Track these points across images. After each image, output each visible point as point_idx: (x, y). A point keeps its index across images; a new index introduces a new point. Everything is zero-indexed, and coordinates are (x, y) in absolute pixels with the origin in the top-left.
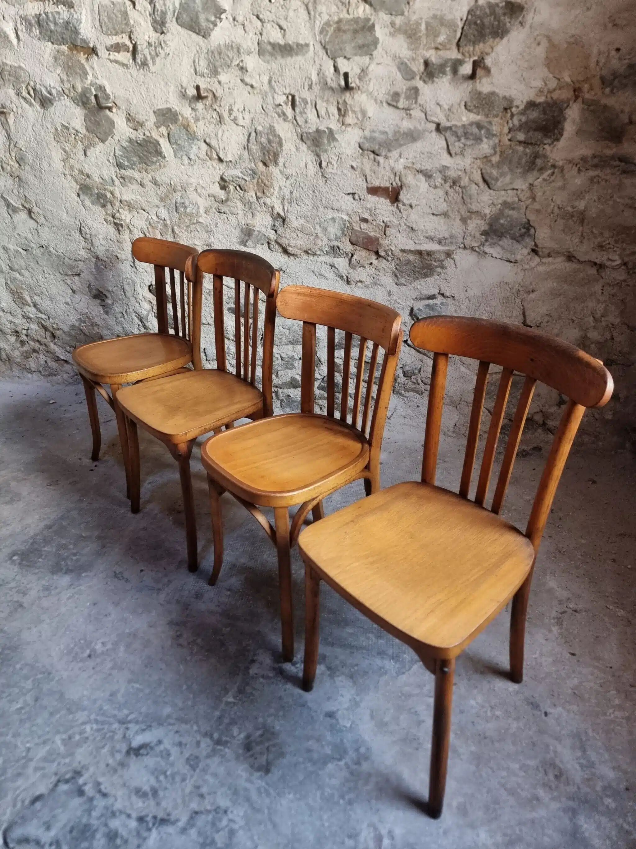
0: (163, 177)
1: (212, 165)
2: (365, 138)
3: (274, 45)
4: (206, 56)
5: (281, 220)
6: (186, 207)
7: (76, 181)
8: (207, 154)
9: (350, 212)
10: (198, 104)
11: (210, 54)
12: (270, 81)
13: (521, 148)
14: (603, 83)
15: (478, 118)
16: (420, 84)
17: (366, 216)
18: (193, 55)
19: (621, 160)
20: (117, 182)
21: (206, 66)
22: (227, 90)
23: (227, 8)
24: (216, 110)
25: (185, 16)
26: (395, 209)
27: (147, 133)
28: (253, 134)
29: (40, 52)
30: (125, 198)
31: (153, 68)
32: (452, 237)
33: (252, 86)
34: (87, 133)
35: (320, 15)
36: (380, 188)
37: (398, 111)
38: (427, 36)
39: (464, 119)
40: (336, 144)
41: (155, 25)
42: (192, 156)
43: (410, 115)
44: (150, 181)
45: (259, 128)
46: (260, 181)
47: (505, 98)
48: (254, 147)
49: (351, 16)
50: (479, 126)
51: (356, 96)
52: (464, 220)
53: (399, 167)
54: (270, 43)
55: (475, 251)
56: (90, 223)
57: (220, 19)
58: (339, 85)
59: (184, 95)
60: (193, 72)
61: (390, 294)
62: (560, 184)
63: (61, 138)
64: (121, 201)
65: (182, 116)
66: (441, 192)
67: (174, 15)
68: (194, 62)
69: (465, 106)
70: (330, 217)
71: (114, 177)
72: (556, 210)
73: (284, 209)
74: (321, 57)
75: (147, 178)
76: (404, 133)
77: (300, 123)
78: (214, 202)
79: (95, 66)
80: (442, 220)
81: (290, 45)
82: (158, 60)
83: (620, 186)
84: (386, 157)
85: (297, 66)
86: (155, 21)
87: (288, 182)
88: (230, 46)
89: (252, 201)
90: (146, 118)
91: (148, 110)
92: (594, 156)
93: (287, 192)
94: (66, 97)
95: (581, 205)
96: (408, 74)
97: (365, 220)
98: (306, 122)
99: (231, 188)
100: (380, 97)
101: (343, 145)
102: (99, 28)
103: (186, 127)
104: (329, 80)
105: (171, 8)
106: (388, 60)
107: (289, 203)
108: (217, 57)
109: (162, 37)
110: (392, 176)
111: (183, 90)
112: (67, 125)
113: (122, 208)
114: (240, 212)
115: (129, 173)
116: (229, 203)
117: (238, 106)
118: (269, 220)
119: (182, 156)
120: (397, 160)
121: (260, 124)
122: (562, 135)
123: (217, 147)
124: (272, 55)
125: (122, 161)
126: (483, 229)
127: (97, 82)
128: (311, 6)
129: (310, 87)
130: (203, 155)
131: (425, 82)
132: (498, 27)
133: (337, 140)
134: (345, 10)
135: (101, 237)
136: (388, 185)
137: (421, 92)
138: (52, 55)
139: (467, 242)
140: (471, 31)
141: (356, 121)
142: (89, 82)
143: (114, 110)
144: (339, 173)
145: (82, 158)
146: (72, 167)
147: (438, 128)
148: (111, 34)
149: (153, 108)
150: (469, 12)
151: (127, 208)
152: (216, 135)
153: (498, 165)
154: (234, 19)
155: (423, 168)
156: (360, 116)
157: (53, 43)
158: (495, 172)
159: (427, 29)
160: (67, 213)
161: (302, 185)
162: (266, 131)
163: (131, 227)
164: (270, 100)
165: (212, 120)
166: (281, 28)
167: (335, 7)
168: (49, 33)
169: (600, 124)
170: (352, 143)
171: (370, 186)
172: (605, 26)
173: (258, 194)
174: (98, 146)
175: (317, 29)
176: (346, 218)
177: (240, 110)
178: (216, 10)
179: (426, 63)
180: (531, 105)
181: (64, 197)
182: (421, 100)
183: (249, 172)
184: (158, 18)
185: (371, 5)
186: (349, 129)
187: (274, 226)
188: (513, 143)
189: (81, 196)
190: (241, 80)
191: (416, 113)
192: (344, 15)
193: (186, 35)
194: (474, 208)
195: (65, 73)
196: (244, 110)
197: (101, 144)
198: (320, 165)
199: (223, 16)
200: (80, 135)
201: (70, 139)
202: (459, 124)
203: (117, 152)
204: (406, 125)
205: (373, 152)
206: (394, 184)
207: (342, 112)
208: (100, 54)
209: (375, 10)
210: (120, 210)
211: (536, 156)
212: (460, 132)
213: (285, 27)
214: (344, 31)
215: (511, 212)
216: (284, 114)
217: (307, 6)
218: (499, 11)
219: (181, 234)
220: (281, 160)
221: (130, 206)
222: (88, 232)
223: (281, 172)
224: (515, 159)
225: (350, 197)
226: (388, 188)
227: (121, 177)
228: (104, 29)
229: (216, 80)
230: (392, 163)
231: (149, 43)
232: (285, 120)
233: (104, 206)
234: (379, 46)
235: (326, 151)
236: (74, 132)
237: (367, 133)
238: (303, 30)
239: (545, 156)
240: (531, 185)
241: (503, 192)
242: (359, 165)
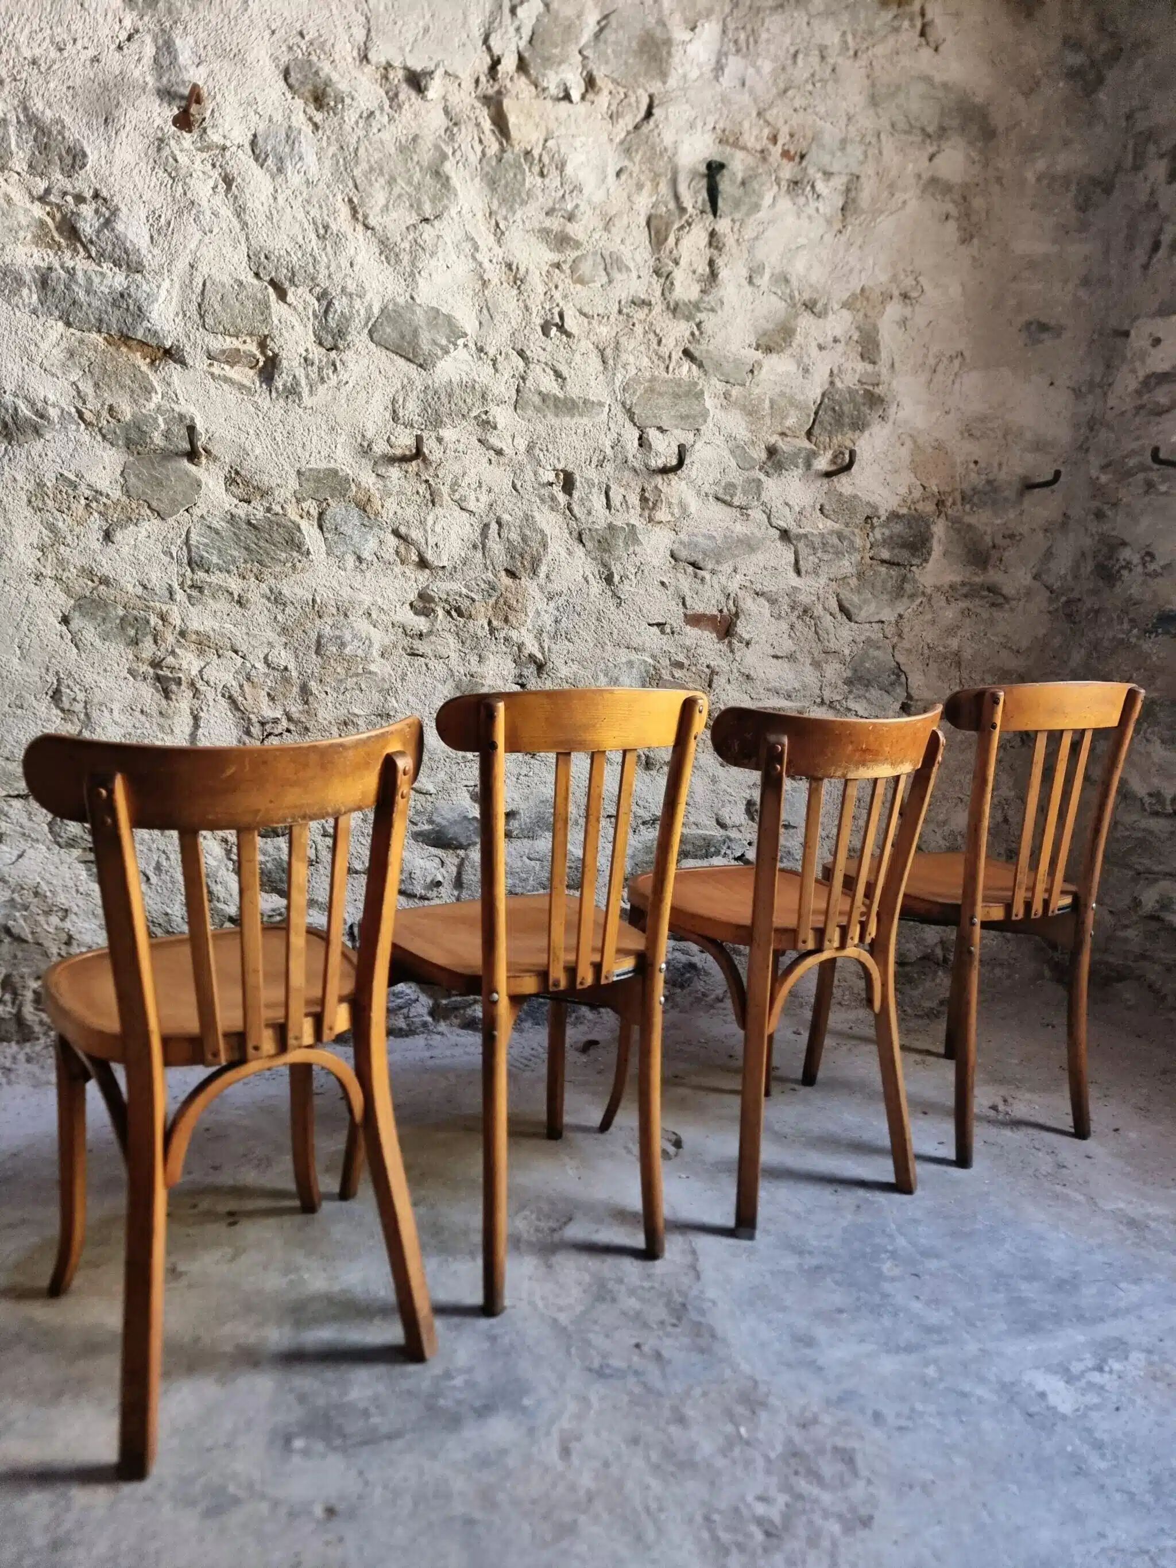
0: (296, 590)
1: (403, 574)
2: (681, 543)
3: (544, 397)
4: (422, 396)
5: (533, 668)
6: (343, 645)
7: (68, 591)
8: (397, 553)
9: (657, 652)
10: (391, 469)
11: (430, 393)
12: (530, 449)
13: (883, 569)
14: (963, 498)
15: (837, 526)
16: (762, 476)
17: (681, 658)
18: (393, 390)
19: (989, 590)
20: (180, 595)
21: (417, 411)
22: (450, 453)
23: (469, 332)
24: (427, 481)
25: (388, 330)
26: (723, 647)
27: (277, 509)
28: (494, 526)
29: (31, 335)
30: (194, 625)
31: (307, 400)
32: (805, 687)
33: (499, 452)
34: (124, 499)
35: (624, 366)
36: (704, 615)
37: (728, 509)
38: (772, 416)
39: (821, 526)
40: (637, 549)
41: (323, 334)
42: (365, 555)
43: (748, 515)
44: (263, 596)
45: (506, 517)
46: (502, 600)
47: (868, 503)
48: (496, 547)
49: (670, 376)
50: (840, 536)
51: (673, 483)
52: (816, 664)
53: (733, 587)
54: (540, 393)
55: (834, 708)
56: (89, 677)
57: (455, 345)
58: (646, 466)
59: (365, 450)
60: (388, 415)
61: (714, 780)
62: (929, 617)
63: (50, 503)
64: (183, 634)
65: (358, 486)
66: (784, 626)
67: (366, 324)
68: (394, 401)
69: (821, 510)
70: (624, 660)
71: (176, 586)
72: (926, 651)
73: (542, 647)
74: (621, 422)
75: (256, 592)
76: (739, 541)
77: (578, 515)
78: (401, 635)
79: (175, 379)
80: (784, 664)
81: (573, 401)
82: (321, 389)
83: (992, 622)
84: (713, 572)
85: (580, 431)
86: (325, 327)
87: (552, 604)
88: (469, 387)
89: (480, 634)
90: (279, 481)
91: (287, 467)
92: (963, 584)
93: (548, 620)
94: (83, 426)
95: (954, 643)
96: (745, 463)
97: (680, 665)
98: (589, 513)
99: (440, 612)
100: (706, 488)
101: (649, 551)
102: (196, 318)
103: (363, 506)
104: (630, 458)
105: (362, 312)
106: (719, 440)
107: (554, 637)
108: (445, 400)
109: (333, 354)
110: (723, 600)
111: (365, 444)
112: (73, 478)
113: (182, 646)
114: (452, 655)
115: (216, 578)
116: (433, 638)
117: (471, 478)
118: (509, 668)
119: (344, 554)
120: (730, 577)
121: (506, 511)
122: (929, 554)
123: (423, 541)
124: (537, 410)
125: (205, 554)
126: (845, 675)
127: (176, 408)
128: (609, 352)
129: (600, 465)
130: (389, 555)
131: (767, 474)
132: (859, 418)
133: (640, 544)
134: (662, 366)
135: (116, 707)
136: (716, 613)
137: (765, 486)
138: (64, 344)
139: (827, 694)
140: (826, 417)
141: (669, 518)
142: (152, 406)
143: (203, 460)
144: (642, 592)
145: (97, 546)
146: (62, 563)
147: (785, 535)
148: (226, 332)
149: (298, 465)
150: (823, 395)
151: (193, 647)
152: (423, 522)
153: (858, 591)
154: (481, 350)
155: (765, 589)
156: (676, 511)
157: (68, 324)
158: (856, 599)
159: (772, 407)
160: (23, 657)
161: (578, 609)
162: (518, 523)
163: (200, 685)
164: (529, 475)
165: (416, 497)
166: (558, 375)
167: (647, 359)
168: (65, 305)
169: (966, 546)
170: (661, 550)
171: (689, 612)
172: (962, 433)
173: (495, 623)
174: (145, 527)
175: (618, 384)
176: (650, 661)
177: (473, 487)
178: (452, 331)
179: (772, 451)
180: (894, 516)
181: (24, 625)
182: (764, 497)
183: (483, 586)
184: (332, 324)
185: (701, 366)
186: (657, 529)
187: (521, 676)
188: (874, 562)
189: (76, 623)
190: (479, 441)
191: (757, 514)
192: (660, 372)
193: (384, 357)
194: (833, 645)
195: (90, 383)
196: (480, 486)
197: (156, 522)
198: (609, 580)
199: (461, 342)
200: (105, 500)
201: (73, 506)
202: (815, 532)
203: (194, 538)
204: (740, 528)
205: (694, 565)
206: (725, 610)
207: (648, 503)
208: (190, 361)
209: (706, 373)
210: (177, 650)
211: (904, 579)
212: (817, 541)
213: (565, 374)
214: (660, 394)
215: (876, 653)
216: (553, 498)
217: (602, 352)
218: (860, 400)
219: (324, 695)
220: (543, 570)
221: (203, 644)
222: (81, 696)
223: (541, 588)
224: (879, 584)
225: (655, 630)
226: (716, 616)
227: (192, 587)
228: (210, 321)
229: (434, 434)
230: (723, 580)
231: (306, 359)
232: (552, 509)
233: (135, 642)
234: (709, 419)
235: (619, 558)
236: (88, 493)
237: (683, 536)
238: (593, 383)
239: (915, 581)
240: (900, 616)
241: (868, 626)
242: (673, 581)
